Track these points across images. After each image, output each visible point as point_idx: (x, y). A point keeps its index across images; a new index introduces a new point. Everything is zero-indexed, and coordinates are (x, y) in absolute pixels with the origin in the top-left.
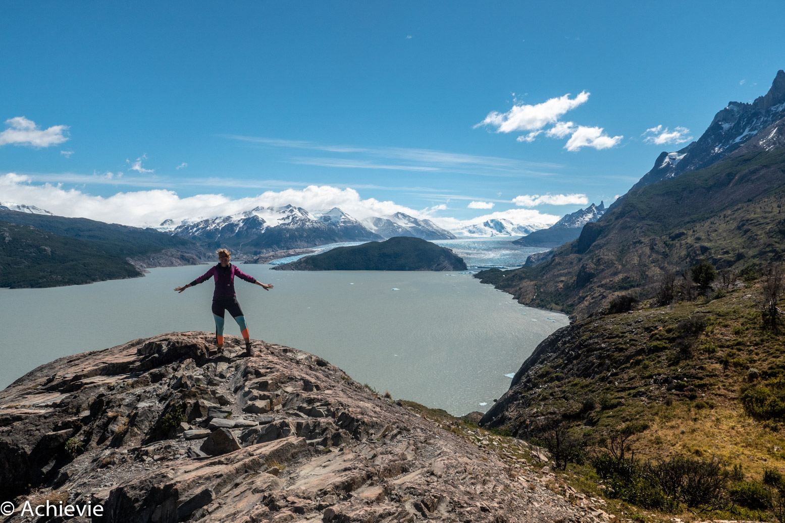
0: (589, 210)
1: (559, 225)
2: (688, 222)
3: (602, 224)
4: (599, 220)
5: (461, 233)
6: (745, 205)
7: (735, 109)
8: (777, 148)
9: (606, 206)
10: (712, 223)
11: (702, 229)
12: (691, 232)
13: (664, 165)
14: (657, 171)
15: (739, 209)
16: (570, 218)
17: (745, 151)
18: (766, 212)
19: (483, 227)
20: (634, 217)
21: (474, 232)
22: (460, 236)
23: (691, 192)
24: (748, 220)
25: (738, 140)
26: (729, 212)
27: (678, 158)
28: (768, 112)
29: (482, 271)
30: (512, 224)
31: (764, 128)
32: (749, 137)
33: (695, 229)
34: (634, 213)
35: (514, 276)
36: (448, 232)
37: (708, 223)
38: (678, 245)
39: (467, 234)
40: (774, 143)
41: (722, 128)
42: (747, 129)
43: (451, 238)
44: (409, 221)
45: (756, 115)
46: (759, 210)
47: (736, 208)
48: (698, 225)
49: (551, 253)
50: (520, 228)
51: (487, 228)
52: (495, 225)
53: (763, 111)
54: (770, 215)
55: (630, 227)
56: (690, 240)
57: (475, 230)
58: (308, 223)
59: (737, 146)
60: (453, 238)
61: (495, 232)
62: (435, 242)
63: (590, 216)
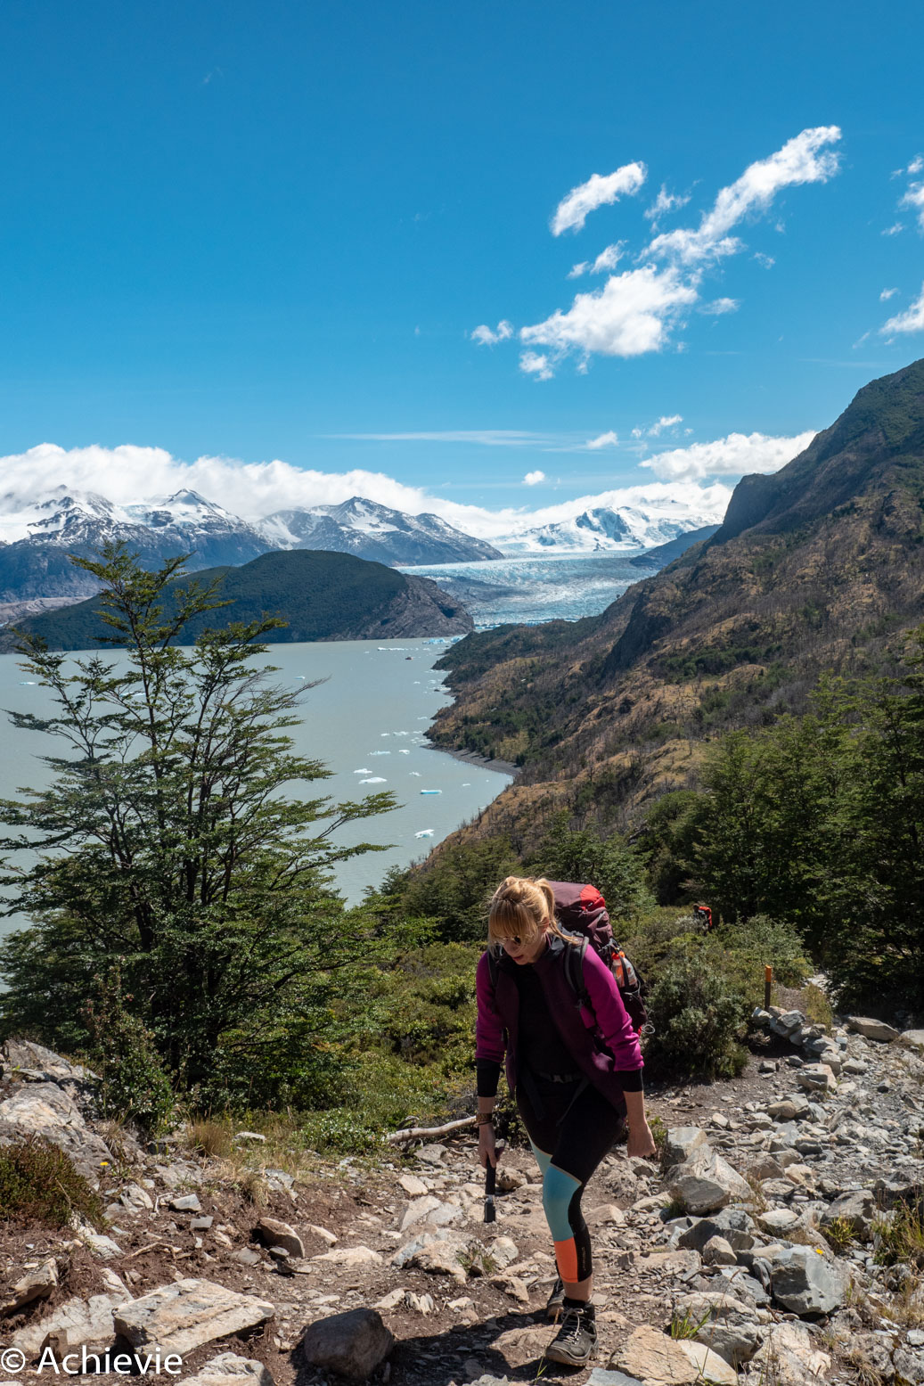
19: (573, 528)
22: (514, 551)
30: (645, 518)
39: (534, 546)
43: (490, 558)
51: (584, 531)
57: (554, 536)
58: (105, 532)
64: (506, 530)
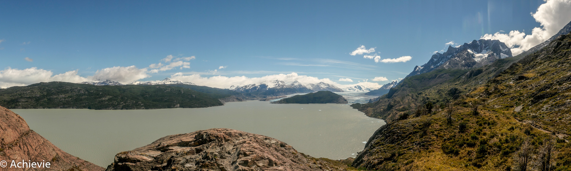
0: (392, 83)
1: (382, 88)
2: (423, 89)
3: (396, 88)
4: (395, 87)
5: (346, 90)
6: (440, 85)
7: (438, 55)
8: (448, 68)
9: (398, 82)
10: (430, 90)
11: (427, 92)
12: (424, 93)
13: (417, 70)
14: (414, 72)
15: (438, 86)
16: (386, 86)
17: (440, 68)
18: (445, 88)
19: (354, 88)
20: (406, 87)
21: (351, 90)
22: (346, 91)
23: (424, 79)
24: (440, 90)
25: (438, 64)
26: (435, 87)
27: (421, 68)
28: (447, 57)
29: (353, 104)
30: (364, 87)
31: (445, 62)
32: (441, 64)
33: (425, 91)
34: (406, 85)
35: (365, 106)
36: (341, 90)
37: (429, 90)
38: (420, 96)
39: (348, 90)
40: (448, 67)
41: (434, 60)
42: (441, 62)
43: (342, 92)
44: (325, 85)
45: (443, 58)
46: (443, 87)
47: (437, 86)
48: (426, 90)
49: (379, 98)
50: (367, 89)
51: (355, 88)
52: (358, 87)
53: (445, 57)
54: (446, 89)
55: (405, 90)
56: (424, 95)
57: (351, 89)
58: (284, 86)
59: (438, 66)
60: (343, 91)
61: (358, 90)
62: (335, 93)
63: (392, 85)
64: (344, 87)
